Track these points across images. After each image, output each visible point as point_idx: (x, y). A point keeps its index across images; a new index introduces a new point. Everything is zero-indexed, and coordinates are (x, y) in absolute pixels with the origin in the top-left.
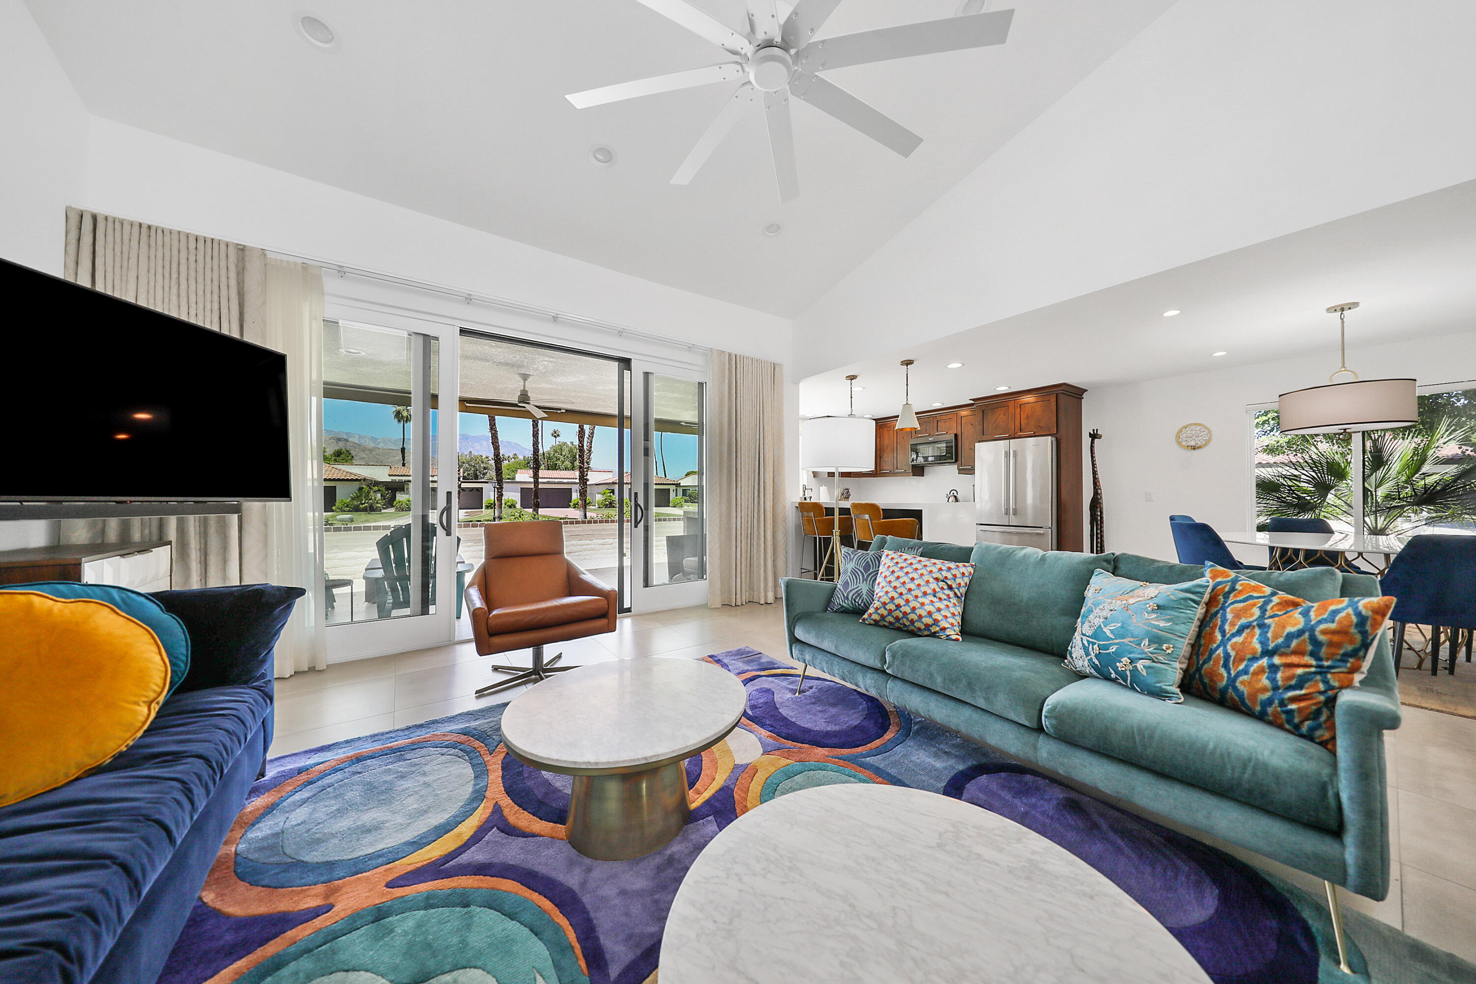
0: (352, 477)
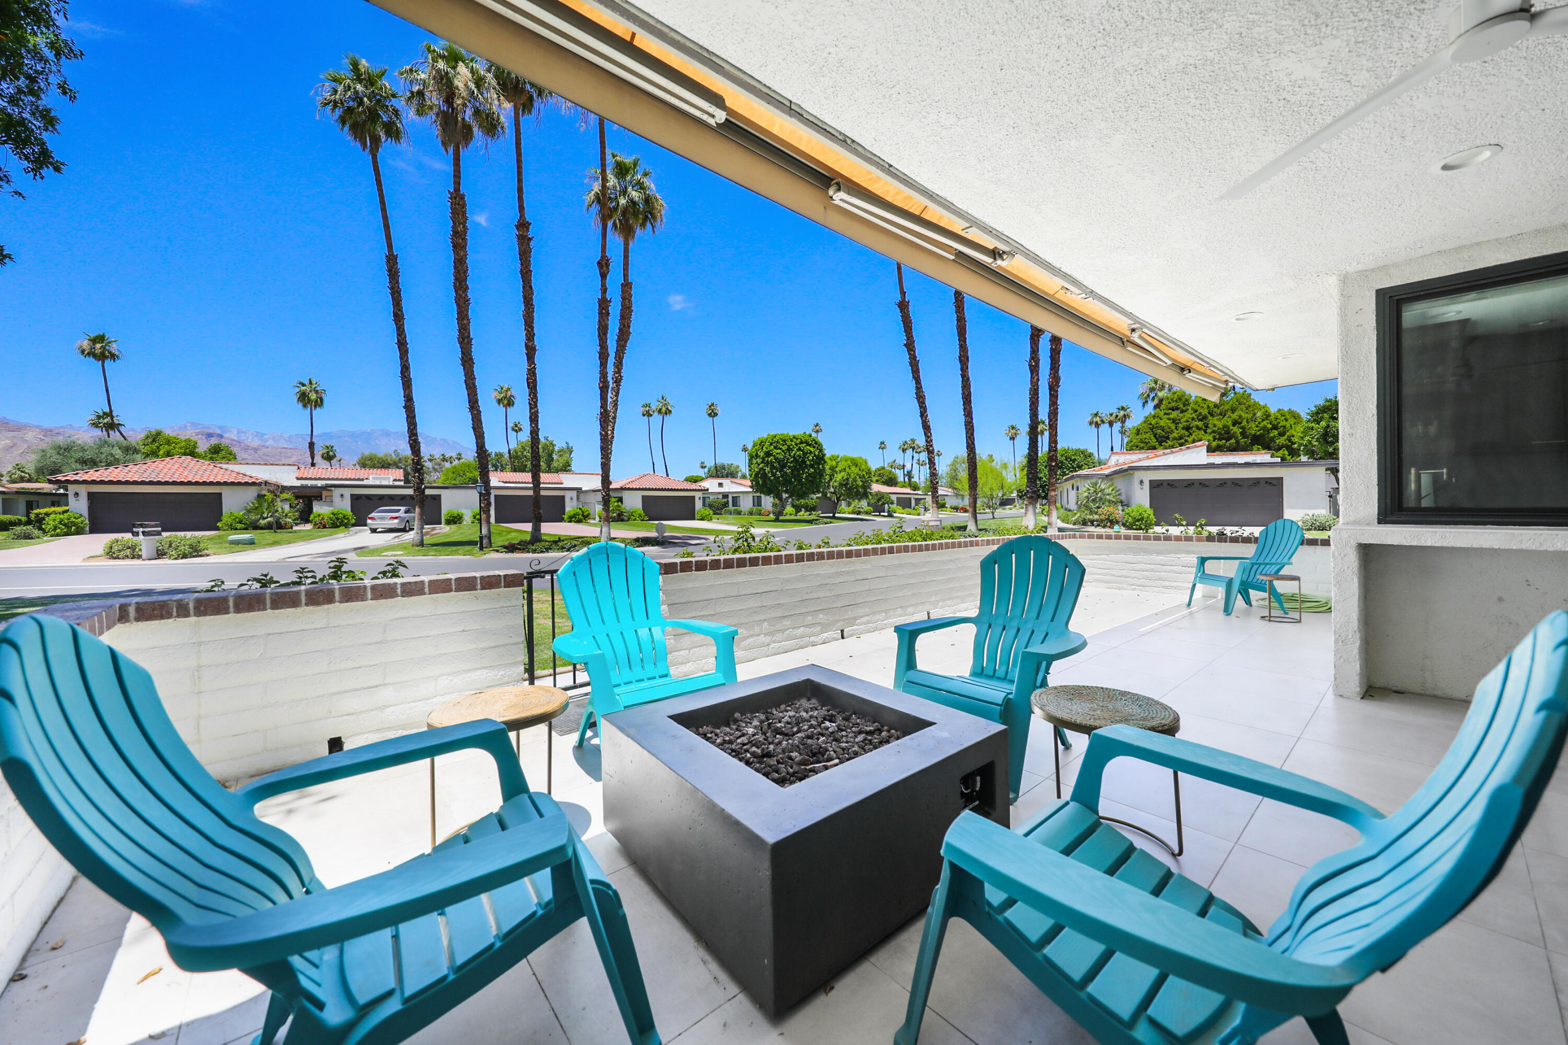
0: (246, 479)
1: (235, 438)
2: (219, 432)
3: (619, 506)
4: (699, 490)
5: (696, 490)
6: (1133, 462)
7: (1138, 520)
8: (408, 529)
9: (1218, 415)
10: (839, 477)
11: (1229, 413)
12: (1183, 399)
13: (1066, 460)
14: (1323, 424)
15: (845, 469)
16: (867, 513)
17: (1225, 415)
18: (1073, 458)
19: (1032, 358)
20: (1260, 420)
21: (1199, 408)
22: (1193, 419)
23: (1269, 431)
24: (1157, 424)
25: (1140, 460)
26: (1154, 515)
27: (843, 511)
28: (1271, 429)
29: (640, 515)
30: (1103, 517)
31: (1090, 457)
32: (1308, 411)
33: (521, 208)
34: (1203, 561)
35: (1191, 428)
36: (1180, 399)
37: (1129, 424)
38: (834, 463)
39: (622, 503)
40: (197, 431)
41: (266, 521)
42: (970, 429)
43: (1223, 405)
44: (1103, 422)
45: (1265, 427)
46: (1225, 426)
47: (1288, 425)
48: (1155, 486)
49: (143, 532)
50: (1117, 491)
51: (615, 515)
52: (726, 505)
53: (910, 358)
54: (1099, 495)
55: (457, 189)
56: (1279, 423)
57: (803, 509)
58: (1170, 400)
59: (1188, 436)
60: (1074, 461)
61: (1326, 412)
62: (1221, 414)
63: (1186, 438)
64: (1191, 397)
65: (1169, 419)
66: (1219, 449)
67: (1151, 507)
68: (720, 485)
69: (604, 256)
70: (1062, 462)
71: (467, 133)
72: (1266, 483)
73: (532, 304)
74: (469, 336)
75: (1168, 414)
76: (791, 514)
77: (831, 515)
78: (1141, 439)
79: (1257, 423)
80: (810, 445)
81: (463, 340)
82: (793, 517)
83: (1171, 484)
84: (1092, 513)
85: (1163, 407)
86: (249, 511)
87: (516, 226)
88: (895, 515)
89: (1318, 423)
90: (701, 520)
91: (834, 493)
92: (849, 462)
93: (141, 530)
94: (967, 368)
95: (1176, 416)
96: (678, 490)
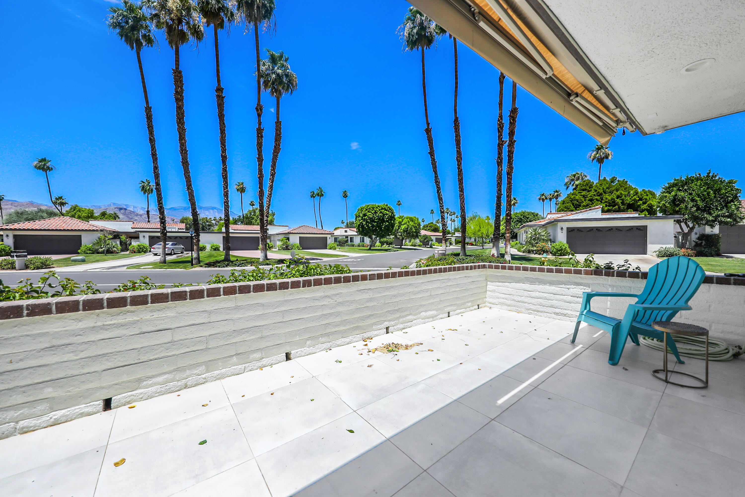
0: (94, 228)
1: (132, 210)
2: (125, 207)
3: (287, 242)
4: (329, 234)
5: (327, 234)
6: (558, 218)
7: (559, 251)
8: (173, 253)
9: (608, 193)
10: (403, 227)
11: (615, 192)
12: (589, 185)
13: (523, 217)
14: (673, 193)
15: (406, 223)
16: (419, 246)
17: (612, 193)
18: (527, 216)
19: (499, 157)
20: (633, 196)
21: (598, 189)
22: (594, 195)
23: (637, 201)
24: (574, 198)
25: (563, 217)
26: (569, 247)
27: (407, 245)
28: (639, 200)
29: (298, 247)
30: (539, 249)
31: (537, 216)
32: (664, 187)
33: (219, 81)
34: (589, 297)
35: (593, 200)
36: (588, 185)
37: (560, 199)
38: (401, 220)
39: (289, 240)
40: (115, 207)
41: (102, 250)
42: (462, 199)
43: (612, 187)
44: (546, 198)
45: (635, 199)
46: (612, 199)
47: (648, 198)
48: (570, 231)
49: (16, 256)
50: (548, 234)
51: (284, 246)
52: (347, 241)
53: (431, 160)
54: (537, 236)
55: (177, 68)
56: (643, 197)
57: (385, 244)
58: (582, 185)
59: (591, 204)
60: (528, 218)
61: (674, 187)
62: (610, 192)
63: (590, 206)
64: (594, 183)
65: (581, 195)
66: (608, 211)
67: (567, 243)
68: (346, 231)
69: (259, 104)
70: (521, 219)
71: (182, 36)
72: (637, 229)
73: (225, 133)
74: (185, 150)
75: (581, 193)
76: (378, 246)
77: (400, 247)
78: (565, 206)
79: (630, 197)
80: (387, 210)
81: (182, 151)
82: (379, 248)
83: (579, 230)
84: (533, 246)
85: (578, 189)
86: (94, 244)
87: (215, 90)
88: (433, 247)
89: (670, 193)
90: (330, 249)
91: (401, 235)
92: (408, 219)
93: (15, 254)
94: (461, 164)
95: (585, 193)
96: (316, 234)
